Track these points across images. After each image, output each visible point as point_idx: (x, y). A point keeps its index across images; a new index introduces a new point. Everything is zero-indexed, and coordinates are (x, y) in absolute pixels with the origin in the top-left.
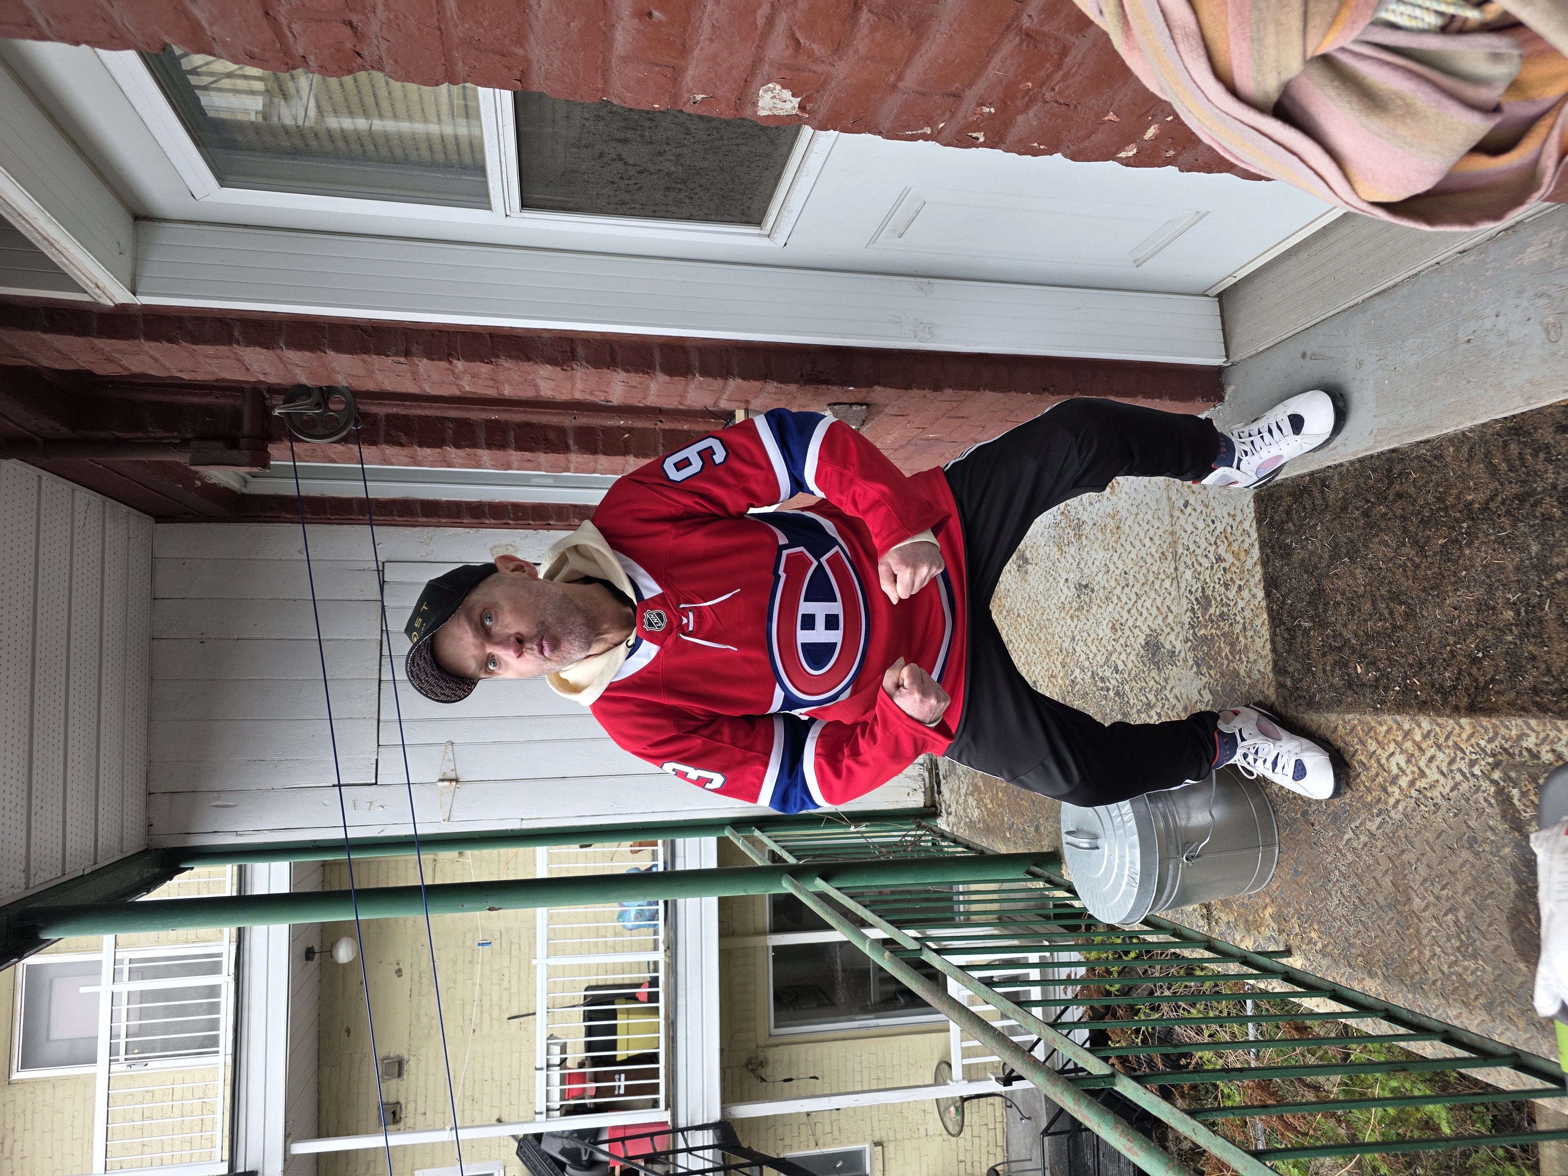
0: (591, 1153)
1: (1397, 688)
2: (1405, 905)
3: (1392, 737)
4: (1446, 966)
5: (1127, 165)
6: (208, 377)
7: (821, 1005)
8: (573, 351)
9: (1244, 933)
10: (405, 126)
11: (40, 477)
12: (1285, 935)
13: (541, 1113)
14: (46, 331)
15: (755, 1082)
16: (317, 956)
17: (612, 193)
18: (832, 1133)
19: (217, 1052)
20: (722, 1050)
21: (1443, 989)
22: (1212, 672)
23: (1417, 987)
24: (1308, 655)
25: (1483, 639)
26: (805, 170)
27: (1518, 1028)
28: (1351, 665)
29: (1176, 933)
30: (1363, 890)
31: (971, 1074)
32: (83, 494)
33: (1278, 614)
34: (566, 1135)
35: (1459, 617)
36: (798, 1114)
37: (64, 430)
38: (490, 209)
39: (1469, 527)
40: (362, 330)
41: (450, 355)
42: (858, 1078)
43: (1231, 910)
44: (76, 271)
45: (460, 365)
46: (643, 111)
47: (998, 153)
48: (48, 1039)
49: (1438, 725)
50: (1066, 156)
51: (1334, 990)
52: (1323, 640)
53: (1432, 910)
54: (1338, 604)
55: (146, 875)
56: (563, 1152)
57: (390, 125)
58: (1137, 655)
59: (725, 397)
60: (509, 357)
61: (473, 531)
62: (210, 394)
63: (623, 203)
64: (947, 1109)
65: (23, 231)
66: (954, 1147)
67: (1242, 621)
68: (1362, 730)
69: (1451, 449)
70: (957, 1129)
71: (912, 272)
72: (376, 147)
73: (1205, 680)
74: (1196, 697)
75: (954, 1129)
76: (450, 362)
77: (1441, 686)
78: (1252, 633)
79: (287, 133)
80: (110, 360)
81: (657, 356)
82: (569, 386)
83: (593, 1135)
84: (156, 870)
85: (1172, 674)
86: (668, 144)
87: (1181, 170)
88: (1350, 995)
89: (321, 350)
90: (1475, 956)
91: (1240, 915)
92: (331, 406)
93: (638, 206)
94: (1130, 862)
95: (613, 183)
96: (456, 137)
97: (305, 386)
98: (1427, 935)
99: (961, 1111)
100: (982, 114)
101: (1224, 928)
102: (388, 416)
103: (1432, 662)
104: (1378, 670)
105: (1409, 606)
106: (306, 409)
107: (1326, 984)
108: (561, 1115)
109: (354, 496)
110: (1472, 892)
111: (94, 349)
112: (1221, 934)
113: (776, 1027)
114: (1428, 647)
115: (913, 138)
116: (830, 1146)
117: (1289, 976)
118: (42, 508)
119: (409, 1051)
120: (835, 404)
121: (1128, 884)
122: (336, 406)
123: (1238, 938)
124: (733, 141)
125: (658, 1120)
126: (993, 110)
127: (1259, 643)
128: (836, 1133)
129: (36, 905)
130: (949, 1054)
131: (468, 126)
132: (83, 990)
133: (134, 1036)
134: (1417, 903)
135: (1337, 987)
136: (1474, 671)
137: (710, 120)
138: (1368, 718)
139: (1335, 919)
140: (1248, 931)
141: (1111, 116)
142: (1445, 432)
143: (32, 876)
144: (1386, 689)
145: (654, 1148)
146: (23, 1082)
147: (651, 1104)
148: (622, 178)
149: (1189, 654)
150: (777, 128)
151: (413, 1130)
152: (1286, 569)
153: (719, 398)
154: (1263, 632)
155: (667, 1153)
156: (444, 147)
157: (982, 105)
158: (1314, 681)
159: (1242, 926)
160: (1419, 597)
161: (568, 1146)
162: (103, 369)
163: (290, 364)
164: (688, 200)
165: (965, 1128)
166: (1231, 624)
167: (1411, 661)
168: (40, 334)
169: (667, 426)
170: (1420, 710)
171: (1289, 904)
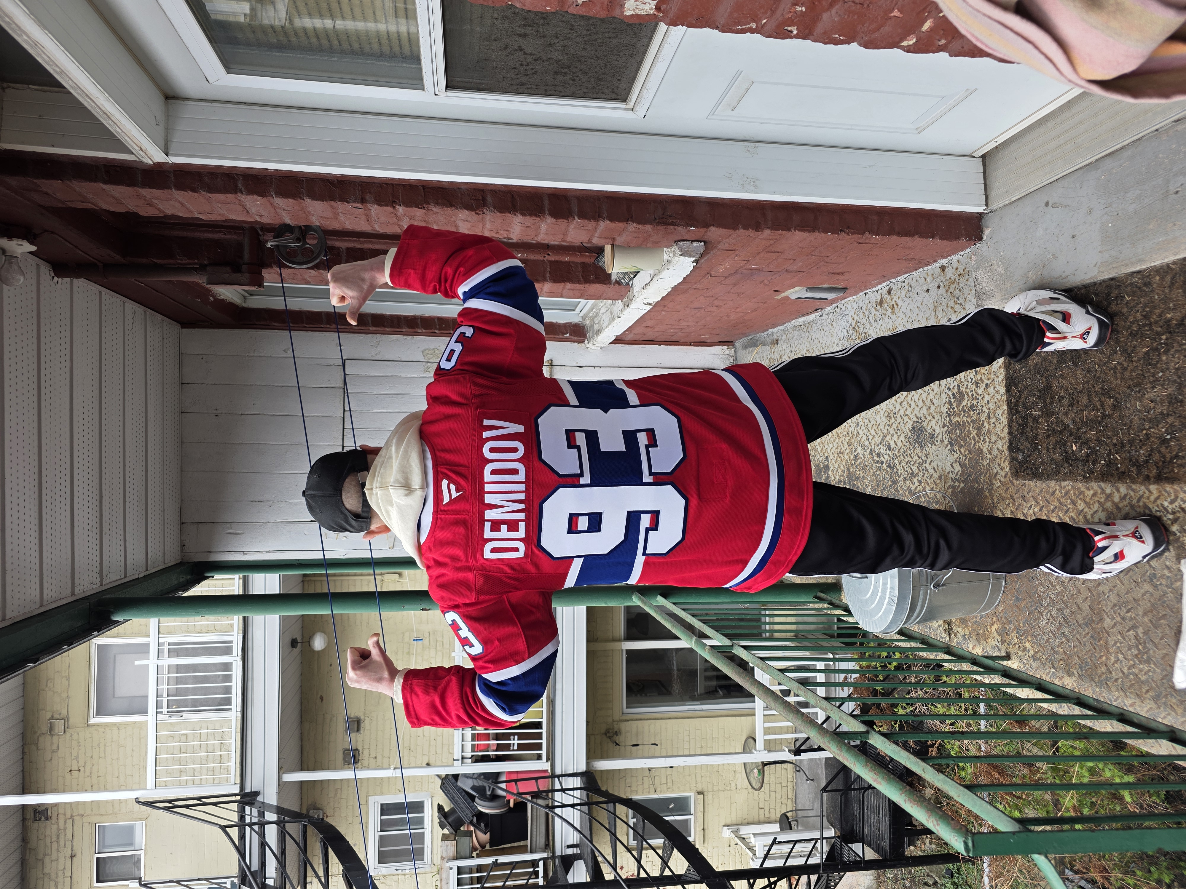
0: (493, 789)
1: (1103, 462)
2: (1098, 624)
3: (1096, 499)
4: (1126, 668)
5: (908, 52)
6: (219, 218)
7: (661, 693)
8: (484, 199)
9: (976, 642)
10: (361, 25)
11: (100, 292)
12: (1006, 644)
13: (458, 760)
14: (105, 183)
15: (611, 745)
16: (299, 645)
17: (514, 77)
18: (666, 783)
19: (230, 709)
20: (587, 722)
21: (1123, 685)
22: (962, 450)
23: (1103, 683)
24: (1036, 437)
25: (1172, 425)
26: (660, 57)
27: (1177, 714)
28: (1069, 444)
29: (924, 641)
30: (1067, 612)
31: (770, 746)
32: (130, 305)
33: (1015, 405)
34: (475, 776)
35: (1154, 408)
36: (642, 768)
37: (117, 257)
38: (423, 89)
39: (1167, 339)
40: (330, 183)
41: (394, 202)
42: (687, 746)
43: (967, 626)
44: (126, 138)
45: (401, 210)
46: (539, 12)
47: (808, 43)
48: (114, 696)
49: (1133, 490)
50: (860, 45)
51: (1040, 684)
52: (1048, 425)
53: (1119, 627)
54: (1062, 398)
55: (181, 580)
56: (473, 788)
57: (350, 25)
58: (906, 437)
59: (596, 235)
60: (437, 204)
61: (409, 337)
62: (220, 232)
63: (522, 84)
64: (752, 770)
65: (89, 108)
66: (756, 798)
67: (987, 411)
68: (1075, 494)
69: (1158, 278)
70: (759, 785)
71: (742, 138)
72: (339, 41)
73: (956, 455)
74: (949, 468)
75: (756, 785)
76: (394, 207)
77: (1137, 460)
78: (994, 420)
79: (275, 32)
80: (150, 204)
81: (546, 203)
82: (481, 227)
83: (495, 777)
84: (188, 577)
85: (932, 451)
86: (557, 38)
87: (951, 56)
88: (1052, 687)
89: (301, 198)
90: (1148, 661)
91: (974, 630)
92: (308, 241)
93: (534, 87)
94: (891, 588)
95: (515, 68)
96: (398, 33)
97: (289, 225)
98: (1113, 646)
99: (762, 772)
100: (795, 12)
101: (961, 639)
102: (348, 249)
103: (1131, 442)
104: (1089, 448)
105: (1116, 399)
106: (289, 242)
107: (1034, 679)
108: (472, 762)
109: (323, 310)
110: (1150, 615)
111: (139, 196)
112: (958, 643)
113: (627, 708)
114: (1128, 431)
115: (742, 31)
116: (665, 793)
117: (1006, 673)
118: (103, 316)
119: (364, 714)
120: (680, 241)
121: (888, 604)
122: (311, 242)
123: (971, 646)
124: (606, 35)
125: (541, 769)
126: (804, 9)
127: (999, 427)
128: (670, 784)
129: (108, 596)
130: (754, 731)
131: (408, 25)
132: (137, 663)
133: (173, 696)
134: (1108, 622)
135: (1042, 682)
136: (1163, 449)
137: (589, 18)
138: (1079, 485)
139: (1044, 633)
140: (979, 642)
141: (896, 13)
142: (1153, 264)
143: (104, 577)
144: (1094, 463)
145: (538, 788)
146: (97, 725)
147: (536, 757)
148: (522, 65)
149: (945, 436)
150: (640, 24)
151: (368, 768)
152: (1023, 371)
153: (592, 236)
154: (1003, 419)
155: (547, 792)
156: (390, 42)
157: (796, 5)
158: (1039, 456)
159: (974, 638)
160: (1124, 393)
161: (476, 784)
162: (145, 211)
163: (279, 208)
164: (571, 82)
165: (764, 785)
166: (979, 414)
167: (1115, 441)
168: (101, 184)
169: (553, 258)
170: (1119, 479)
171: (1010, 622)
